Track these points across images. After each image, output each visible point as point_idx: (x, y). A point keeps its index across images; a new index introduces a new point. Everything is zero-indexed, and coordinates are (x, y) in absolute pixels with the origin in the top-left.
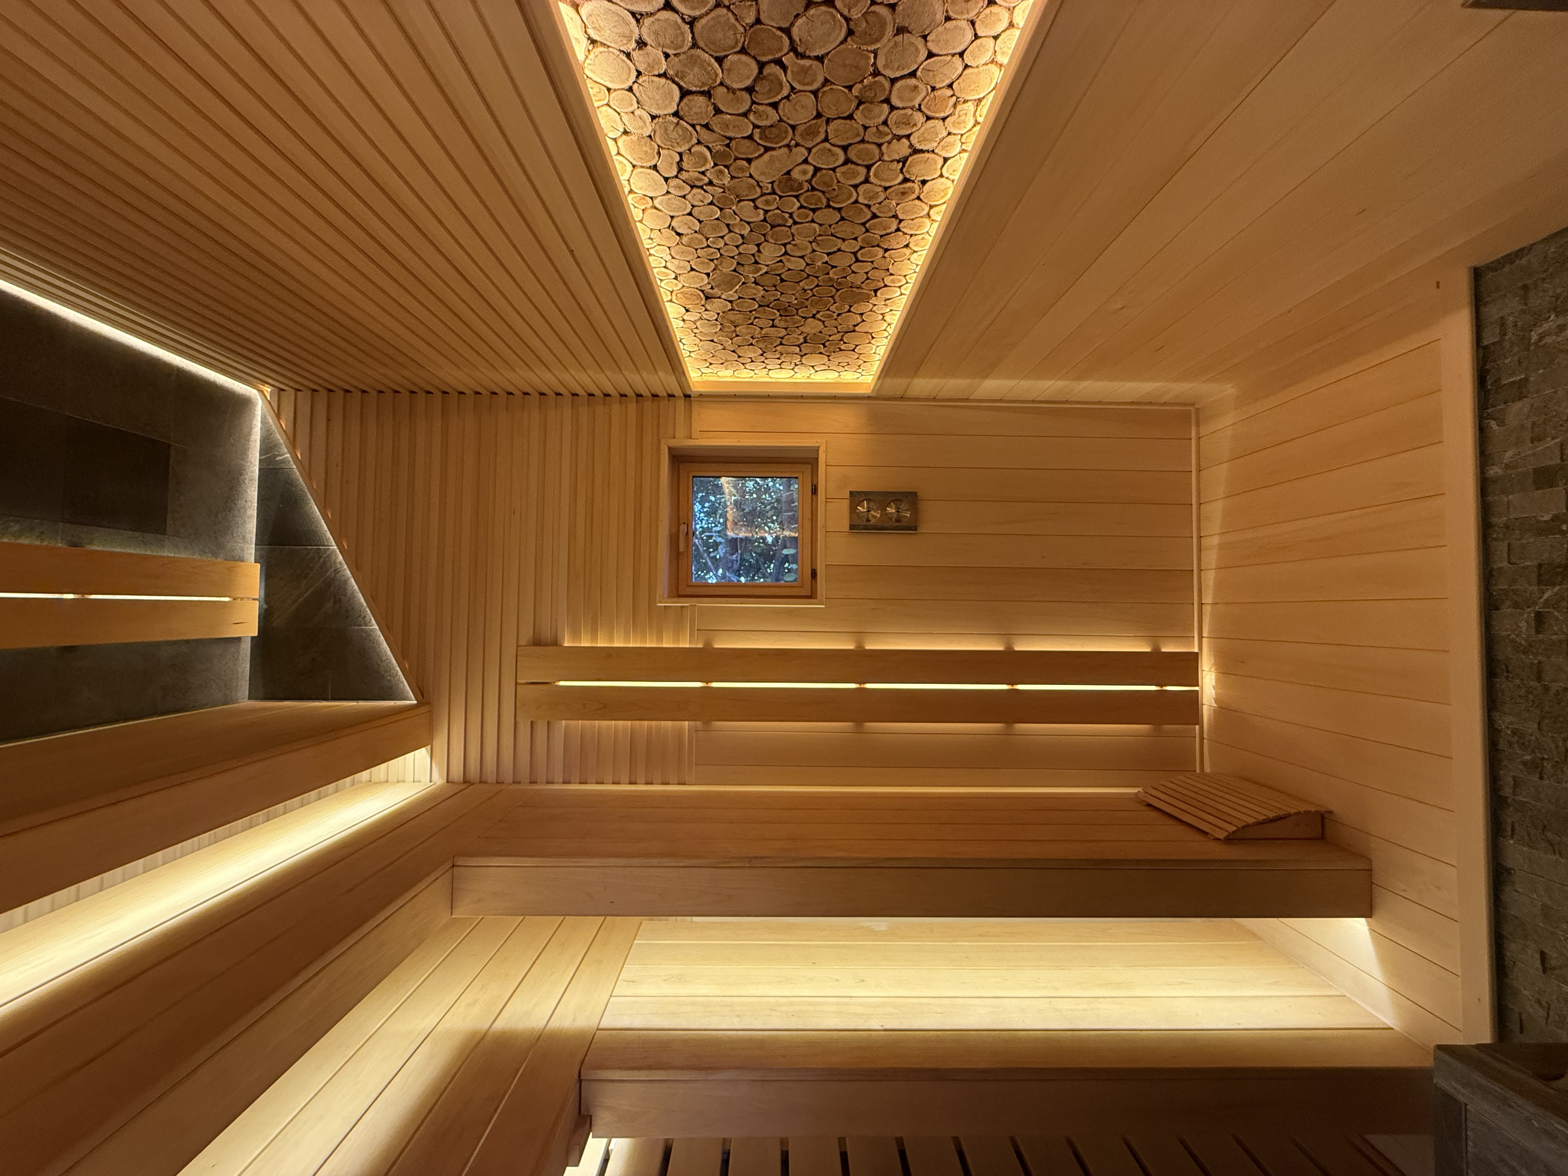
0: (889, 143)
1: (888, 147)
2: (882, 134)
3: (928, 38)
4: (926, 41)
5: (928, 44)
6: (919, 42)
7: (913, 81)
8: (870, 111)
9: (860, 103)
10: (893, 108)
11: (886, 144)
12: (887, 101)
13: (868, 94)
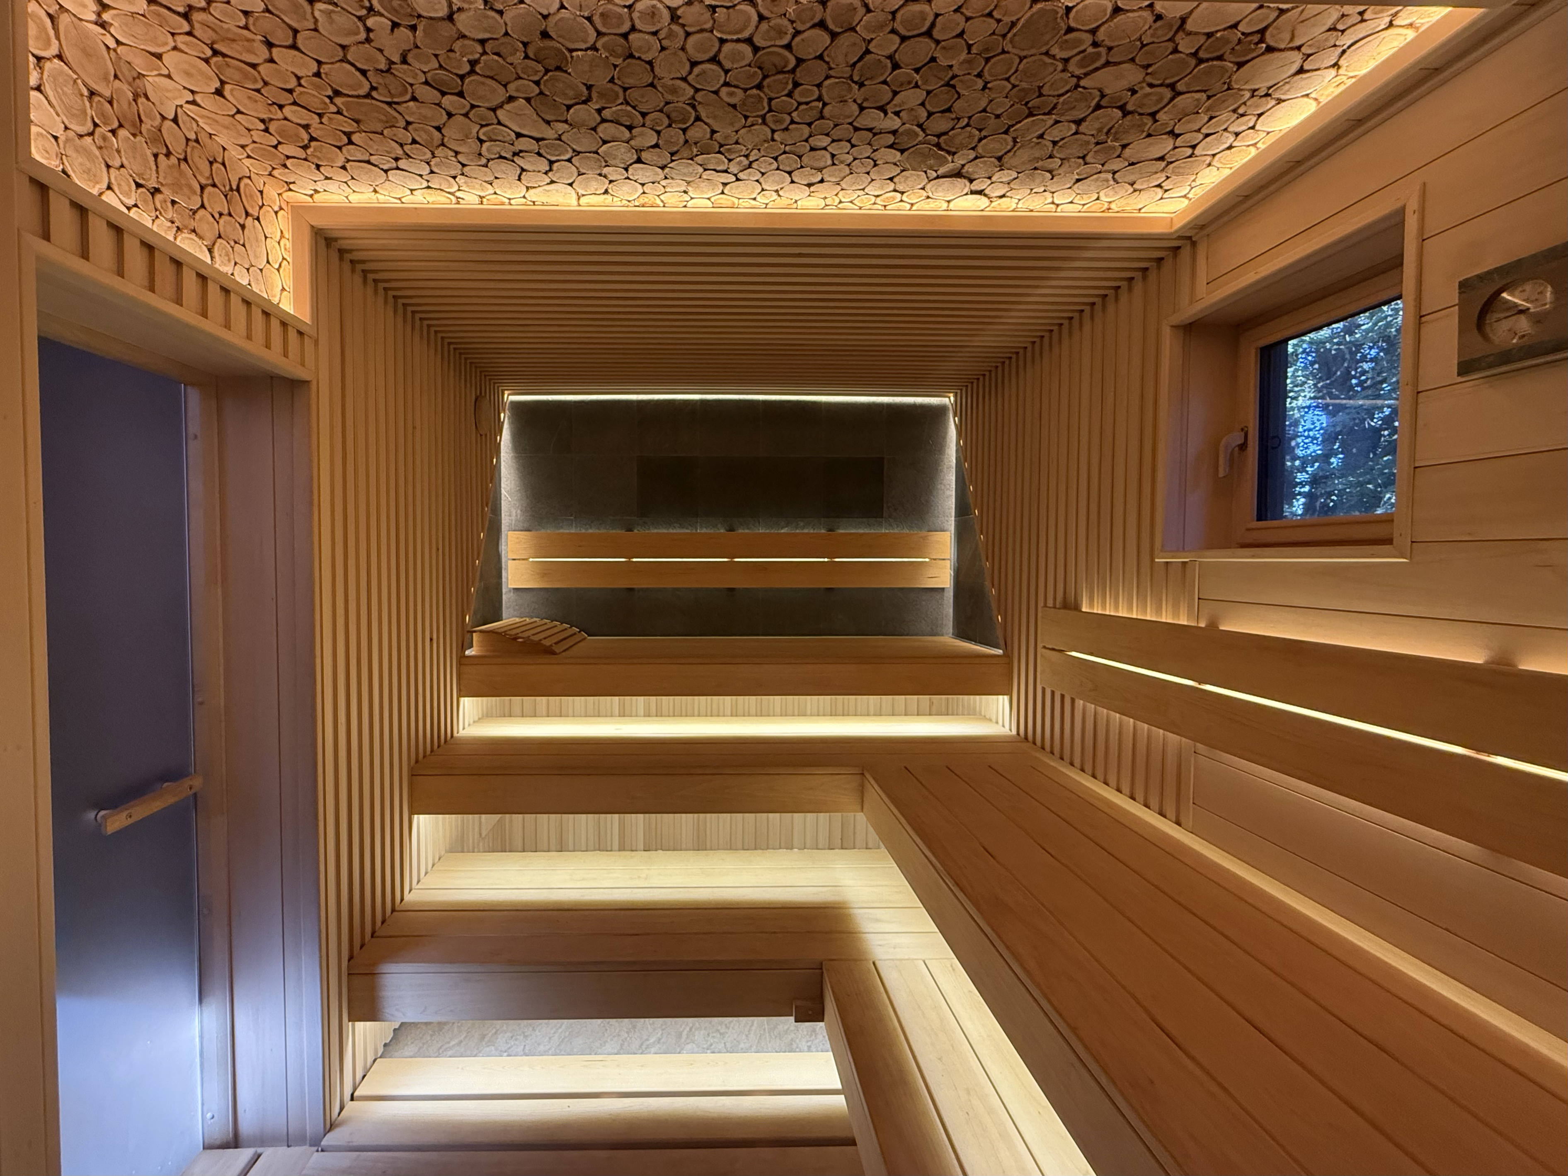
0: (683, 26)
1: (690, 26)
2: (671, 35)
3: (545, 12)
4: (549, 14)
5: (552, 12)
6: (552, 20)
7: (596, 19)
8: (640, 48)
9: (631, 56)
10: (633, 29)
11: (686, 28)
12: (625, 36)
13: (619, 52)
